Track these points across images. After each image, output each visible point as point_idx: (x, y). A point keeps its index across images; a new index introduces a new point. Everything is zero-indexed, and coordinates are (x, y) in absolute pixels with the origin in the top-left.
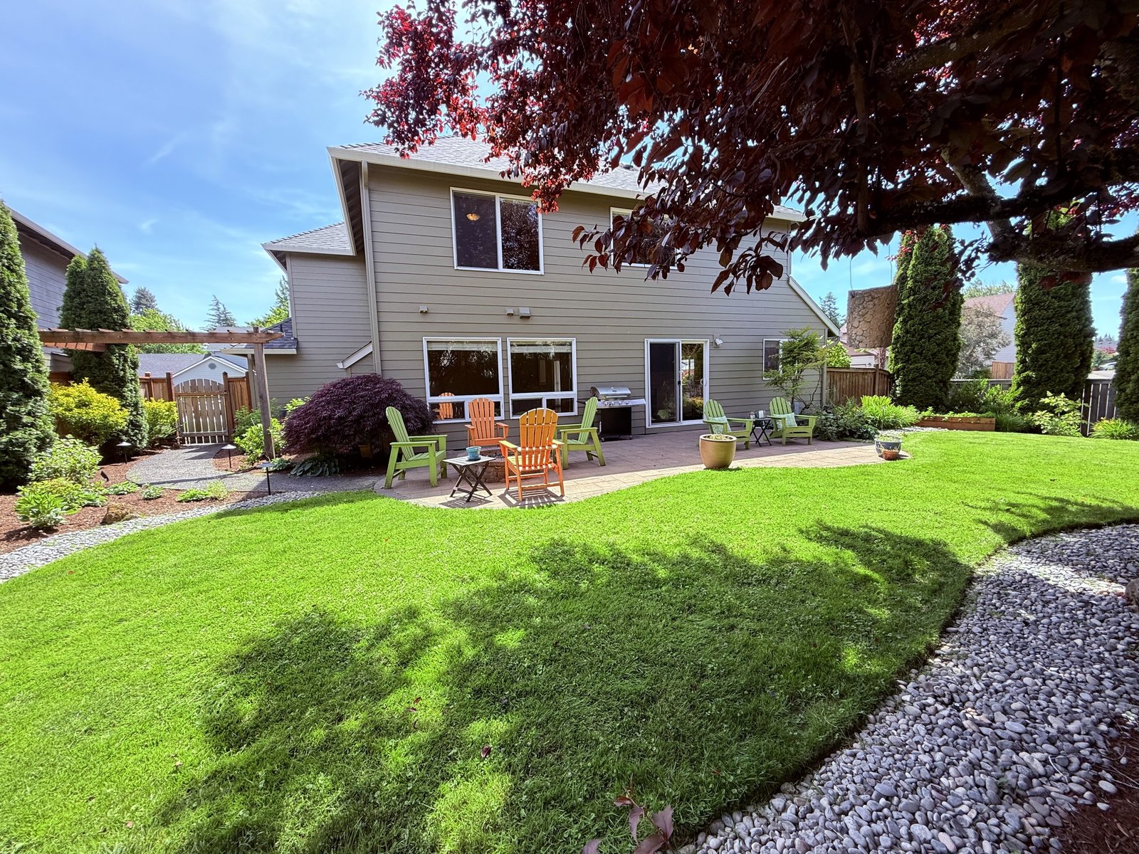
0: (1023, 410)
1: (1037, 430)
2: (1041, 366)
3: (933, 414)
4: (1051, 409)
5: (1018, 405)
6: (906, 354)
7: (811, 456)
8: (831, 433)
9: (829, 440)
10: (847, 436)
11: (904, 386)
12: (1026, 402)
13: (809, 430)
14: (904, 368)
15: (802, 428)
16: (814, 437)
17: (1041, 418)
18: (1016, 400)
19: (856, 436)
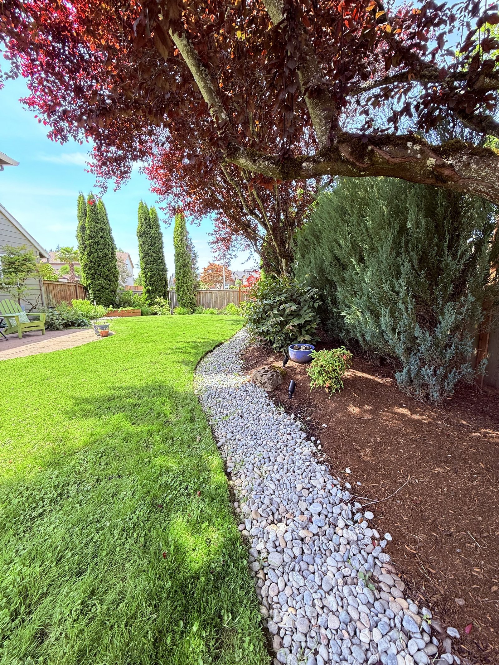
0: (150, 305)
1: (155, 314)
2: (153, 284)
3: (113, 309)
4: (158, 304)
5: (147, 302)
6: (92, 274)
7: (48, 343)
8: (59, 325)
9: (58, 329)
10: (70, 326)
11: (94, 294)
12: (150, 301)
13: (41, 324)
14: (92, 283)
15: (35, 323)
16: (46, 329)
17: (156, 308)
18: (146, 300)
19: (76, 325)
